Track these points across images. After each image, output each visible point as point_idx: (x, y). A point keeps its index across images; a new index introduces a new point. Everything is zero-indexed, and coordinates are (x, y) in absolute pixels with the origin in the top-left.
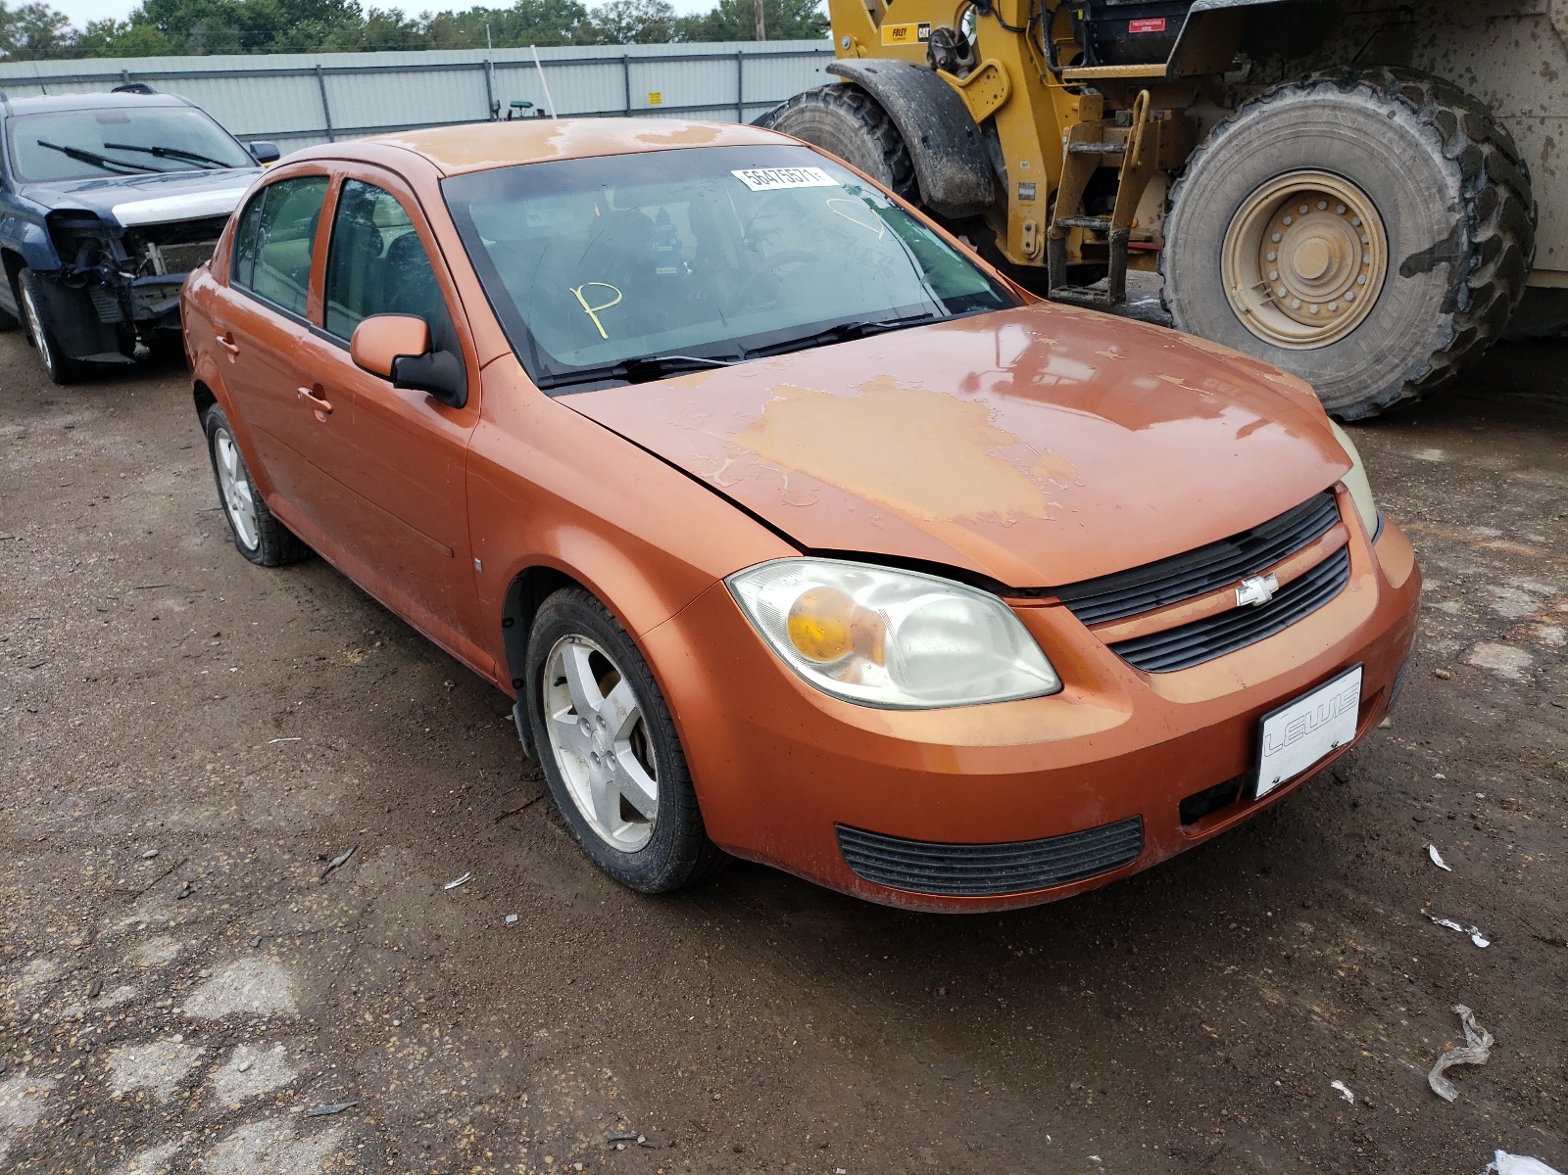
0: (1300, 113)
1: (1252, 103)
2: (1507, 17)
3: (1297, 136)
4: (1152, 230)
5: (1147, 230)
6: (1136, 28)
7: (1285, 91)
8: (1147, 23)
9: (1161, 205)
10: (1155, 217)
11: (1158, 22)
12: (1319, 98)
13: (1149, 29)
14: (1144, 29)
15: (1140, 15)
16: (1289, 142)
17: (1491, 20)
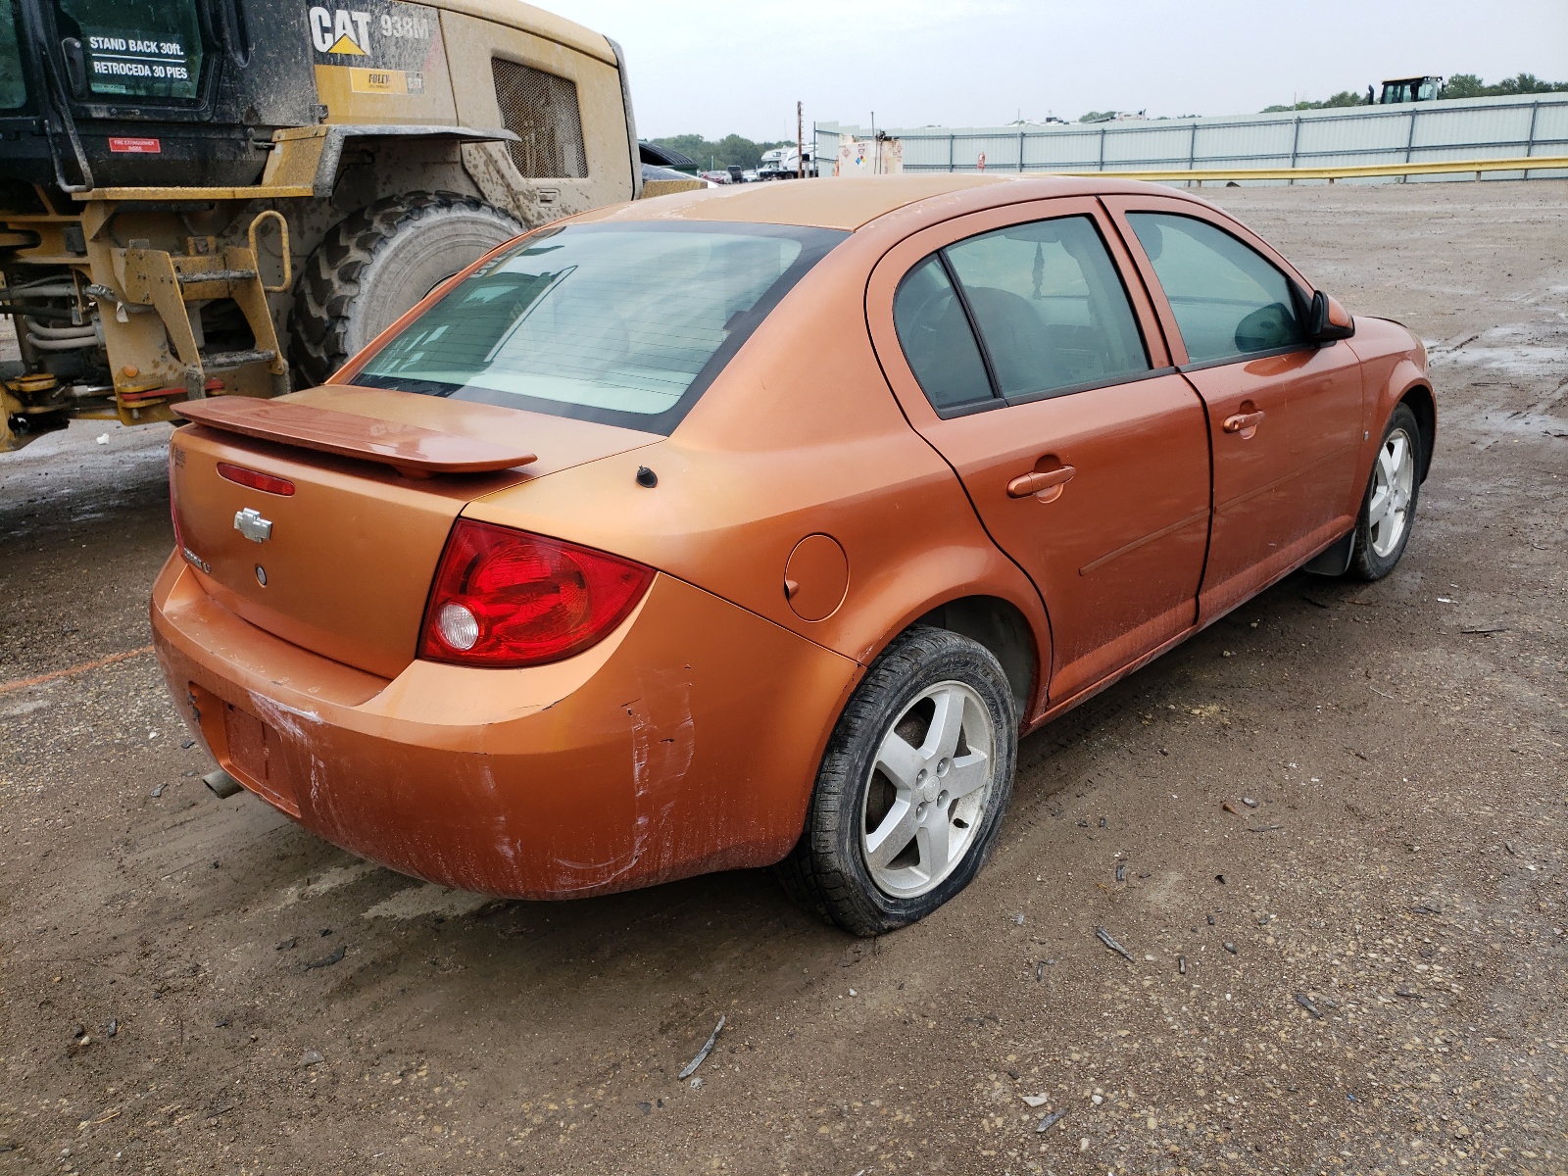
0: (450, 227)
1: (404, 220)
2: (434, 163)
3: (454, 246)
4: (159, 375)
5: (153, 375)
6: (118, 146)
7: (429, 210)
8: (134, 143)
9: (164, 345)
10: (158, 359)
11: (150, 142)
12: (459, 215)
13: (139, 150)
14: (132, 149)
15: (123, 132)
16: (449, 251)
17: (425, 165)
